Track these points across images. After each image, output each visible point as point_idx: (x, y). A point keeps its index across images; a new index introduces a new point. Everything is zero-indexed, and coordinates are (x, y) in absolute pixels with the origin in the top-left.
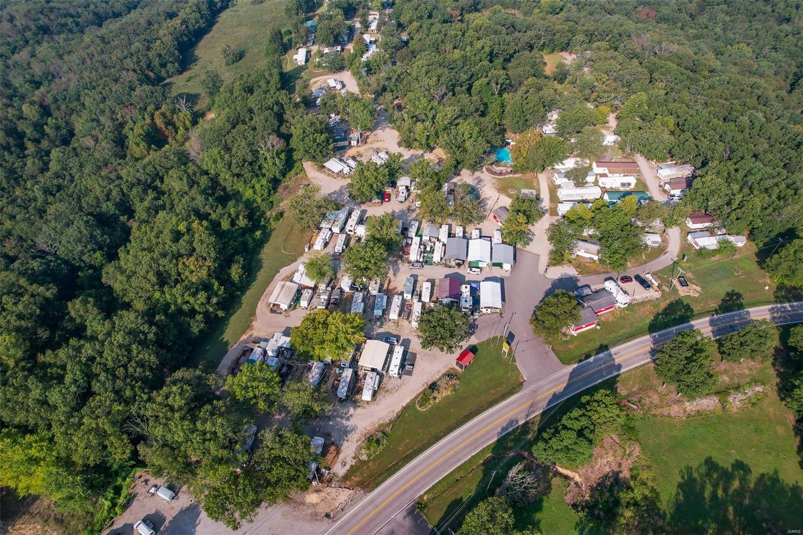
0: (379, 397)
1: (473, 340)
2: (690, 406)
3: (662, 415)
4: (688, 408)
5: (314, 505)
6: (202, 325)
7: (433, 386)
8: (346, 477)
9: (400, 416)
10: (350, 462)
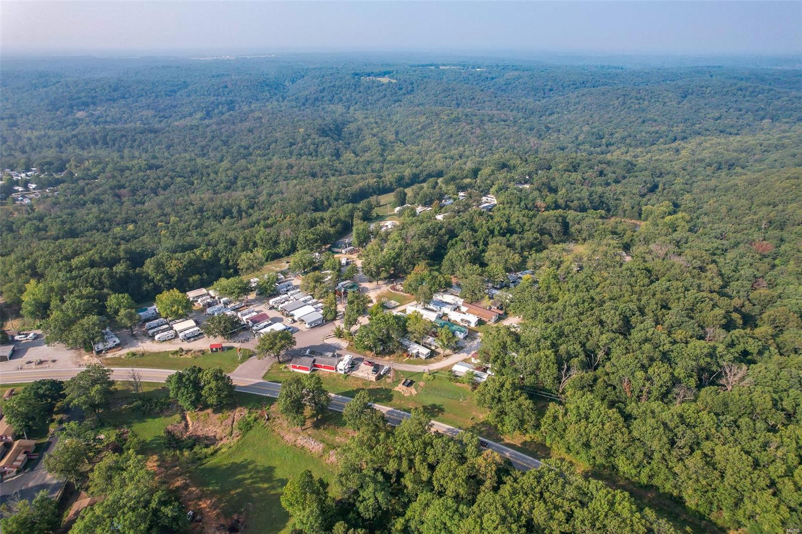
0: (164, 343)
1: (237, 345)
2: (301, 441)
3: (279, 434)
4: (299, 441)
5: (83, 360)
6: (149, 288)
7: (188, 351)
8: (107, 359)
9: (159, 353)
10: (116, 356)
